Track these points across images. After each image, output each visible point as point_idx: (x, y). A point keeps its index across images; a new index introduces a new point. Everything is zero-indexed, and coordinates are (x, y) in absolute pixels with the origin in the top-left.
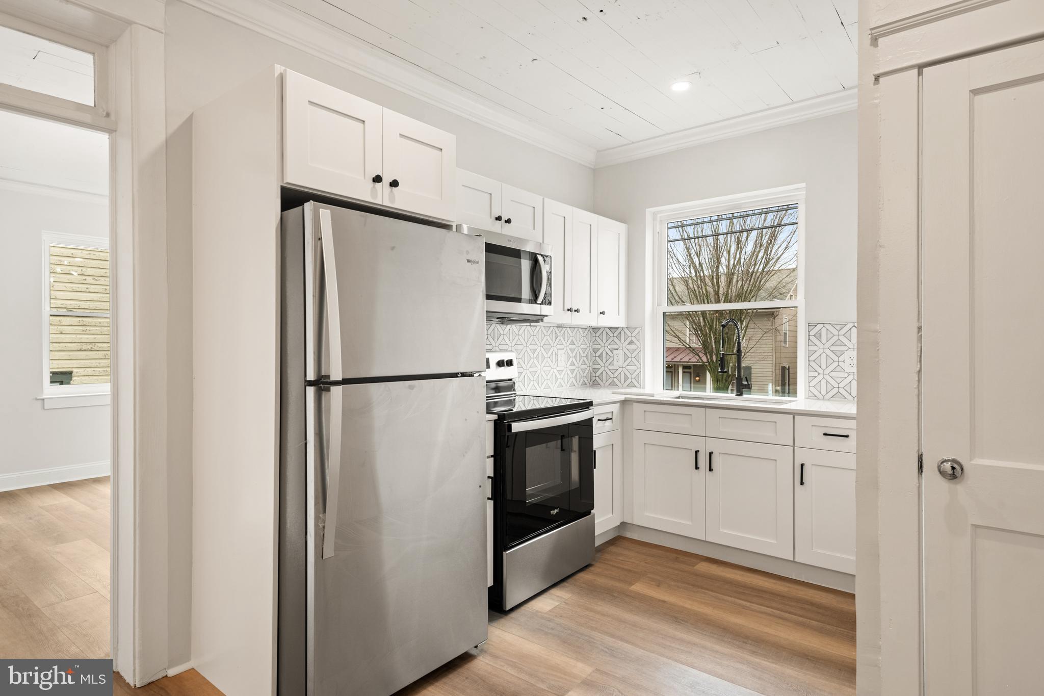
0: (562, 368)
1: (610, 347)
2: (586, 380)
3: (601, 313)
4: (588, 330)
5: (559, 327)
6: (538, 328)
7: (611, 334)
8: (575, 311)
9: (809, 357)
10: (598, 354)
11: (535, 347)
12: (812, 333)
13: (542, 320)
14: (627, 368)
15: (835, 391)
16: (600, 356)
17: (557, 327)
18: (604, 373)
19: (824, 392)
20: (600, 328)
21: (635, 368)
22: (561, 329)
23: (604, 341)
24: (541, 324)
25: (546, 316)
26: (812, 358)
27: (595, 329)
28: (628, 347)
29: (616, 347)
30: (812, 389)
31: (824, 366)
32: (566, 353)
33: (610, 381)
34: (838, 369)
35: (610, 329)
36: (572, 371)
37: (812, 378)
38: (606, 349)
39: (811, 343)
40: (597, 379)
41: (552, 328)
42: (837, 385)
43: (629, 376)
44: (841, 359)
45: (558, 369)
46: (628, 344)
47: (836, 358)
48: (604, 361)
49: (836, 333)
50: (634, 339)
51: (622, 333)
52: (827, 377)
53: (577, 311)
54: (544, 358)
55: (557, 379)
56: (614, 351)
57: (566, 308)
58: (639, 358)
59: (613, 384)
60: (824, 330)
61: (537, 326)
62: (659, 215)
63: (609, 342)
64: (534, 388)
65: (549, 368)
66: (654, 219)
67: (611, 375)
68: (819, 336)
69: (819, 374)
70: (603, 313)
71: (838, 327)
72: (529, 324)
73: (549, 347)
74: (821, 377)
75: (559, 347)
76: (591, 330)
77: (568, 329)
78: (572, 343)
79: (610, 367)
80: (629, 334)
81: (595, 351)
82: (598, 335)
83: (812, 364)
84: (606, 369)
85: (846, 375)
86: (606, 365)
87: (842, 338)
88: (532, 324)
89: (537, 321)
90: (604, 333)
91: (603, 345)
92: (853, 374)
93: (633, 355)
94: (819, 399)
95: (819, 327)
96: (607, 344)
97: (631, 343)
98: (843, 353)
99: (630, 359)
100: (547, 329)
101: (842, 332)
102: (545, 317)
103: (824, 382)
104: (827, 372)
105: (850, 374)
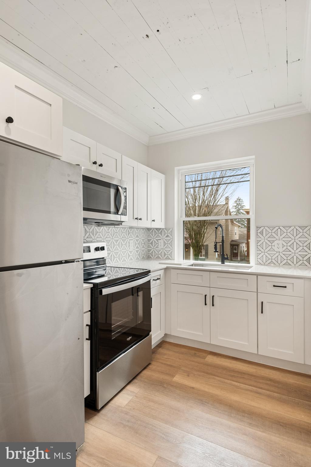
0: (132, 250)
1: (156, 238)
2: (144, 256)
3: (153, 221)
4: (145, 229)
5: (131, 228)
6: (119, 228)
7: (157, 232)
8: (139, 219)
9: (257, 243)
10: (150, 242)
11: (117, 239)
12: (259, 231)
13: (121, 224)
14: (166, 249)
15: (270, 260)
16: (152, 243)
17: (129, 228)
18: (154, 252)
19: (264, 261)
20: (151, 229)
21: (170, 249)
22: (131, 229)
23: (154, 235)
24: (120, 226)
25: (124, 222)
26: (259, 244)
27: (149, 229)
28: (166, 238)
29: (160, 238)
30: (259, 260)
31: (264, 248)
32: (134, 242)
33: (156, 256)
34: (272, 250)
35: (156, 229)
36: (137, 251)
37: (258, 254)
38: (155, 239)
39: (258, 237)
40: (150, 255)
41: (126, 229)
42: (271, 258)
43: (167, 253)
44: (273, 244)
45: (130, 250)
46: (166, 237)
47: (270, 244)
48: (154, 245)
49: (270, 231)
50: (169, 234)
51: (163, 231)
52: (266, 254)
53: (140, 219)
54: (122, 245)
55: (129, 256)
56: (159, 241)
57: (135, 218)
58: (172, 244)
59: (158, 258)
60: (264, 230)
61: (118, 228)
62: (181, 171)
63: (156, 236)
64: (116, 261)
65: (125, 250)
66: (178, 173)
67: (157, 253)
68: (262, 233)
69: (262, 252)
70: (154, 221)
71: (271, 229)
72: (114, 226)
73: (125, 239)
74: (263, 253)
75: (130, 239)
76: (147, 230)
77: (135, 229)
78: (137, 236)
79: (156, 249)
80: (166, 232)
81: (149, 240)
82: (150, 232)
83: (259, 247)
84: (154, 250)
85: (275, 253)
86: (154, 248)
87: (273, 234)
88: (115, 226)
89: (118, 225)
90: (154, 231)
91: (153, 237)
92: (279, 252)
93: (169, 243)
94: (262, 265)
95: (262, 228)
96: (155, 237)
97: (167, 236)
98: (274, 241)
99: (167, 245)
100: (124, 229)
101: (273, 231)
102: (123, 222)
103: (264, 256)
104: (266, 251)
105: (277, 252)
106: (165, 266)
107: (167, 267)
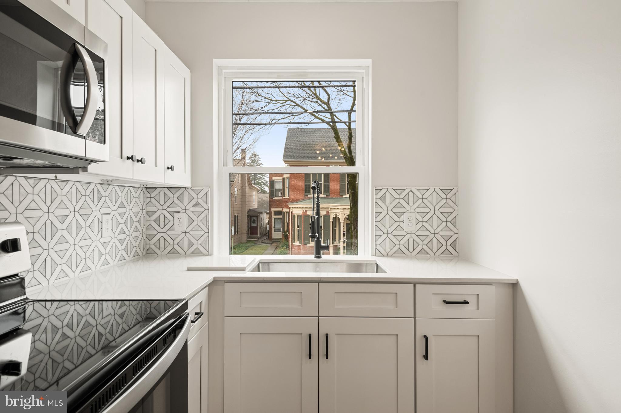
0: (109, 239)
1: (169, 209)
2: (138, 250)
3: (168, 168)
4: (140, 189)
5: (104, 184)
6: (70, 184)
7: (171, 195)
8: (138, 161)
9: (376, 218)
10: (154, 217)
11: (66, 212)
12: (379, 196)
13: (85, 169)
14: (192, 233)
15: (397, 248)
16: (157, 221)
17: (101, 184)
18: (162, 240)
19: (388, 250)
20: (156, 188)
21: (202, 233)
22: (106, 187)
23: (162, 203)
24: (80, 176)
25: (94, 161)
26: (378, 219)
27: (149, 189)
28: (193, 209)
29: (179, 209)
30: (378, 247)
31: (387, 227)
32: (114, 217)
33: (169, 249)
34: (399, 228)
35: (169, 188)
36: (121, 241)
37: (378, 237)
38: (164, 212)
39: (377, 206)
40: (153, 247)
41: (92, 186)
42: (397, 243)
43: (194, 241)
44: (401, 219)
45: (102, 240)
46: (192, 207)
47: (397, 219)
48: (162, 225)
49: (397, 196)
50: (200, 201)
51: (186, 194)
52: (390, 235)
53: (141, 161)
54: (79, 227)
55: (100, 254)
56: (176, 215)
57: (125, 155)
58: (207, 221)
59: (173, 254)
60: (388, 194)
61: (68, 181)
62: (224, 71)
63: (168, 204)
64: (62, 275)
65: (89, 242)
66: (219, 74)
67: (171, 242)
68: (383, 199)
69: (384, 233)
70: (171, 168)
71: (399, 192)
72: (52, 176)
73: (88, 211)
74: (385, 235)
75: (103, 211)
76: (144, 190)
77: (116, 187)
78: (122, 205)
79: (169, 233)
80: (194, 195)
81: (150, 214)
82: (153, 195)
83: (378, 224)
84: (164, 235)
85: (405, 233)
86: (164, 230)
87: (402, 201)
88: (60, 176)
89: (74, 170)
90: (162, 194)
91: (160, 207)
92: (410, 232)
93: (199, 219)
94: (384, 256)
95: (384, 191)
96: (165, 207)
97: (197, 205)
98: (402, 213)
99: (195, 223)
100: (85, 186)
101: (402, 196)
102: (93, 164)
103: (387, 240)
104: (390, 231)
105: (408, 232)
106: (209, 277)
107: (214, 278)
